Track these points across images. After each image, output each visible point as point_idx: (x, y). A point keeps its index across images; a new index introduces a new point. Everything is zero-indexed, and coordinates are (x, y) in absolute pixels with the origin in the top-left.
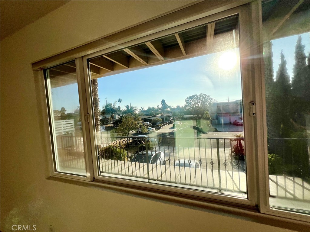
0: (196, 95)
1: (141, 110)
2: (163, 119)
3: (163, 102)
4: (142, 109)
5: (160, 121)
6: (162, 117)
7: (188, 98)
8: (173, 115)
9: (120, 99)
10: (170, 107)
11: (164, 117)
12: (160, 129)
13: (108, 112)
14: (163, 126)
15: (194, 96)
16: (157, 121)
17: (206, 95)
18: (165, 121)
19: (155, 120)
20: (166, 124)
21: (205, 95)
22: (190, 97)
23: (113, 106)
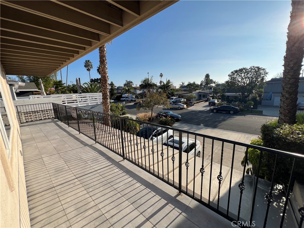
0: (244, 69)
1: (181, 85)
2: (200, 96)
3: (207, 76)
4: (183, 84)
5: (195, 98)
6: (200, 94)
7: (232, 72)
8: (213, 92)
9: (161, 74)
10: (214, 83)
11: (202, 94)
12: (193, 107)
13: (146, 87)
14: (197, 103)
15: (241, 70)
16: (192, 98)
17: (260, 69)
18: (203, 98)
19: (189, 97)
20: (202, 101)
21: (258, 68)
22: (236, 71)
23: (150, 81)
